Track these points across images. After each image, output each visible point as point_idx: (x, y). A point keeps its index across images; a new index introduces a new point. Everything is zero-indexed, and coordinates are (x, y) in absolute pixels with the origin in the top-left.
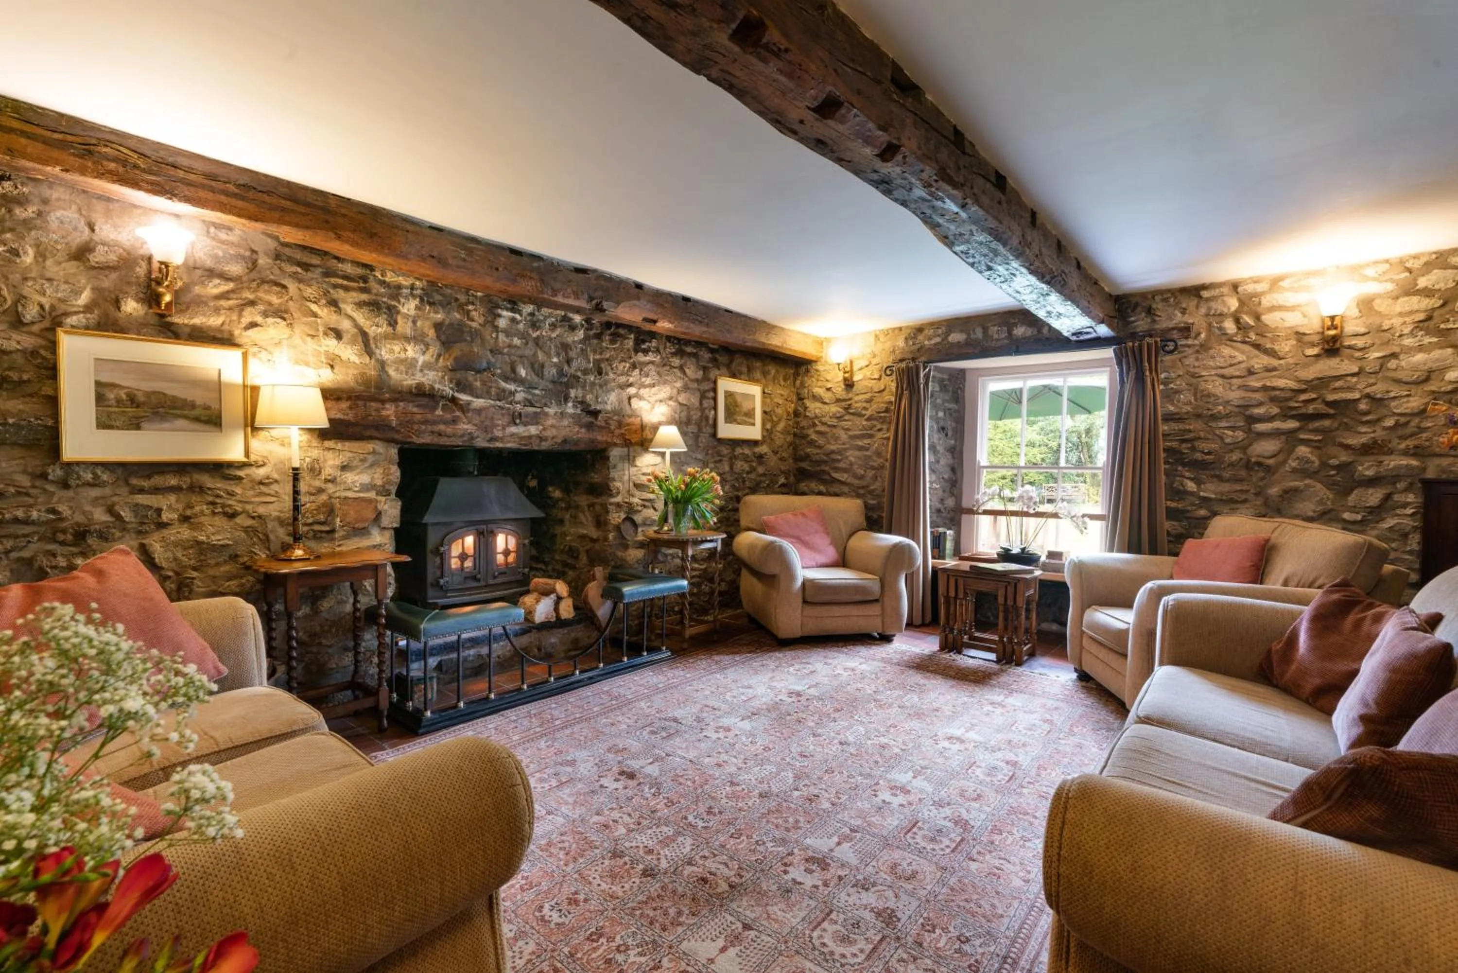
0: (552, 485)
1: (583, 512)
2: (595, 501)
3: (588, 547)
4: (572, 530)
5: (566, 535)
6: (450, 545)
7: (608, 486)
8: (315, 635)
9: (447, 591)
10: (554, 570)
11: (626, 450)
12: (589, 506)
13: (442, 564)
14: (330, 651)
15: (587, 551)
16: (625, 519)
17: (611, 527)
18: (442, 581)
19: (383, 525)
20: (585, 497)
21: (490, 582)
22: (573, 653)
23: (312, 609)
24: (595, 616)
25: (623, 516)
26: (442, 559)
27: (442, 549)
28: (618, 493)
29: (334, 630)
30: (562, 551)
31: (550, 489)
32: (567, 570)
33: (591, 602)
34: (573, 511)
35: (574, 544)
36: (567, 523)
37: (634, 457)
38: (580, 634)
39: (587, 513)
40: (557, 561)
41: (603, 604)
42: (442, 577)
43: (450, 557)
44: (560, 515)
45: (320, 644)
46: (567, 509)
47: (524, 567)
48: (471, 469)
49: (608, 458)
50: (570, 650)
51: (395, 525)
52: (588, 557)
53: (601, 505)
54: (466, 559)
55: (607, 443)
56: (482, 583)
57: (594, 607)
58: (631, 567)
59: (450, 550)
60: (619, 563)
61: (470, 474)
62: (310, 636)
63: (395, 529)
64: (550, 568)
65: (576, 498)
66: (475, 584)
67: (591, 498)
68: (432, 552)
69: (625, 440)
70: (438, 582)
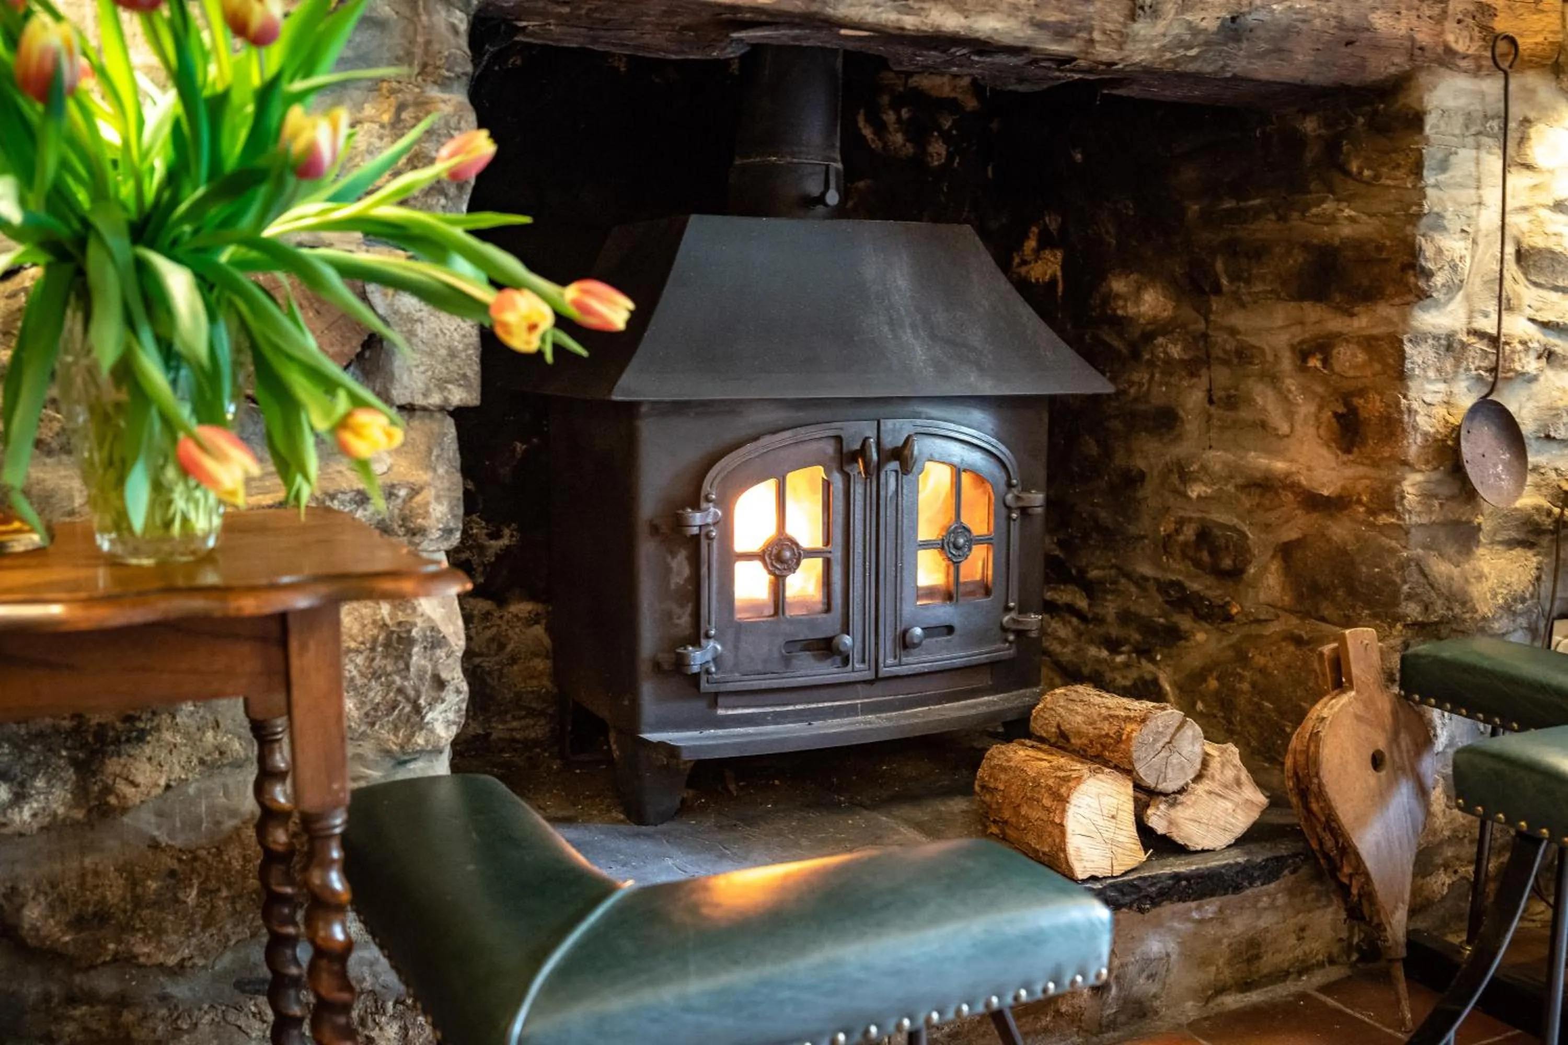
0: (1126, 268)
1: (1272, 379)
2: (1336, 324)
3: (1290, 534)
4: (1217, 458)
5: (1186, 477)
6: (726, 504)
7: (1414, 252)
8: (102, 917)
9: (714, 699)
10: (1125, 617)
11: (1492, 86)
12: (1302, 354)
13: (696, 579)
14: (180, 990)
15: (1286, 551)
16: (1474, 411)
17: (1413, 447)
18: (697, 658)
19: (400, 395)
20: (1282, 313)
21: (889, 666)
22: (1232, 1001)
23: (81, 793)
24: (1347, 850)
25: (1466, 399)
26: (695, 560)
27: (697, 518)
28: (1452, 288)
29: (191, 896)
30: (1166, 545)
31: (1119, 285)
32: (1185, 622)
33: (1332, 791)
34: (1222, 376)
35: (1220, 516)
36: (1192, 426)
37: (1526, 122)
38: (1267, 921)
39: (1291, 384)
40: (1141, 582)
41: (1381, 797)
42: (696, 641)
43: (730, 558)
44: (1159, 395)
45: (126, 960)
46: (1192, 367)
47: (1023, 609)
48: (813, 188)
49: (1416, 121)
50: (1221, 990)
51: (458, 396)
52: (1289, 568)
53: (1369, 343)
54: (792, 565)
55: (1414, 50)
56: (859, 670)
57: (1345, 812)
58: (1482, 628)
59: (725, 525)
60: (1439, 609)
61: (810, 203)
62: (78, 923)
63: (459, 414)
64: (1110, 608)
65: (1238, 319)
66: (827, 672)
67: (1313, 312)
68: (655, 529)
69: (1492, 38)
70: (681, 663)
